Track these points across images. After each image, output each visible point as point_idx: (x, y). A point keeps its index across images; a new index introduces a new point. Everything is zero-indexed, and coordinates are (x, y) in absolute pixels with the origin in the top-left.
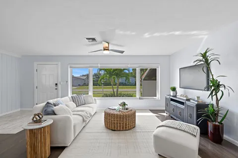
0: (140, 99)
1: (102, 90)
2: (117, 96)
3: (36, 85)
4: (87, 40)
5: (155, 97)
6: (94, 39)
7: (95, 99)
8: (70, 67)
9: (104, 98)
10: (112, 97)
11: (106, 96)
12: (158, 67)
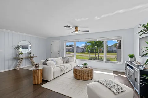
0: (106, 62)
1: (88, 55)
2: (98, 60)
3: (51, 52)
4: (65, 27)
5: (119, 62)
6: (68, 26)
7: (75, 60)
8: (65, 42)
9: (89, 60)
10: (95, 60)
11: (91, 59)
12: (122, 39)
